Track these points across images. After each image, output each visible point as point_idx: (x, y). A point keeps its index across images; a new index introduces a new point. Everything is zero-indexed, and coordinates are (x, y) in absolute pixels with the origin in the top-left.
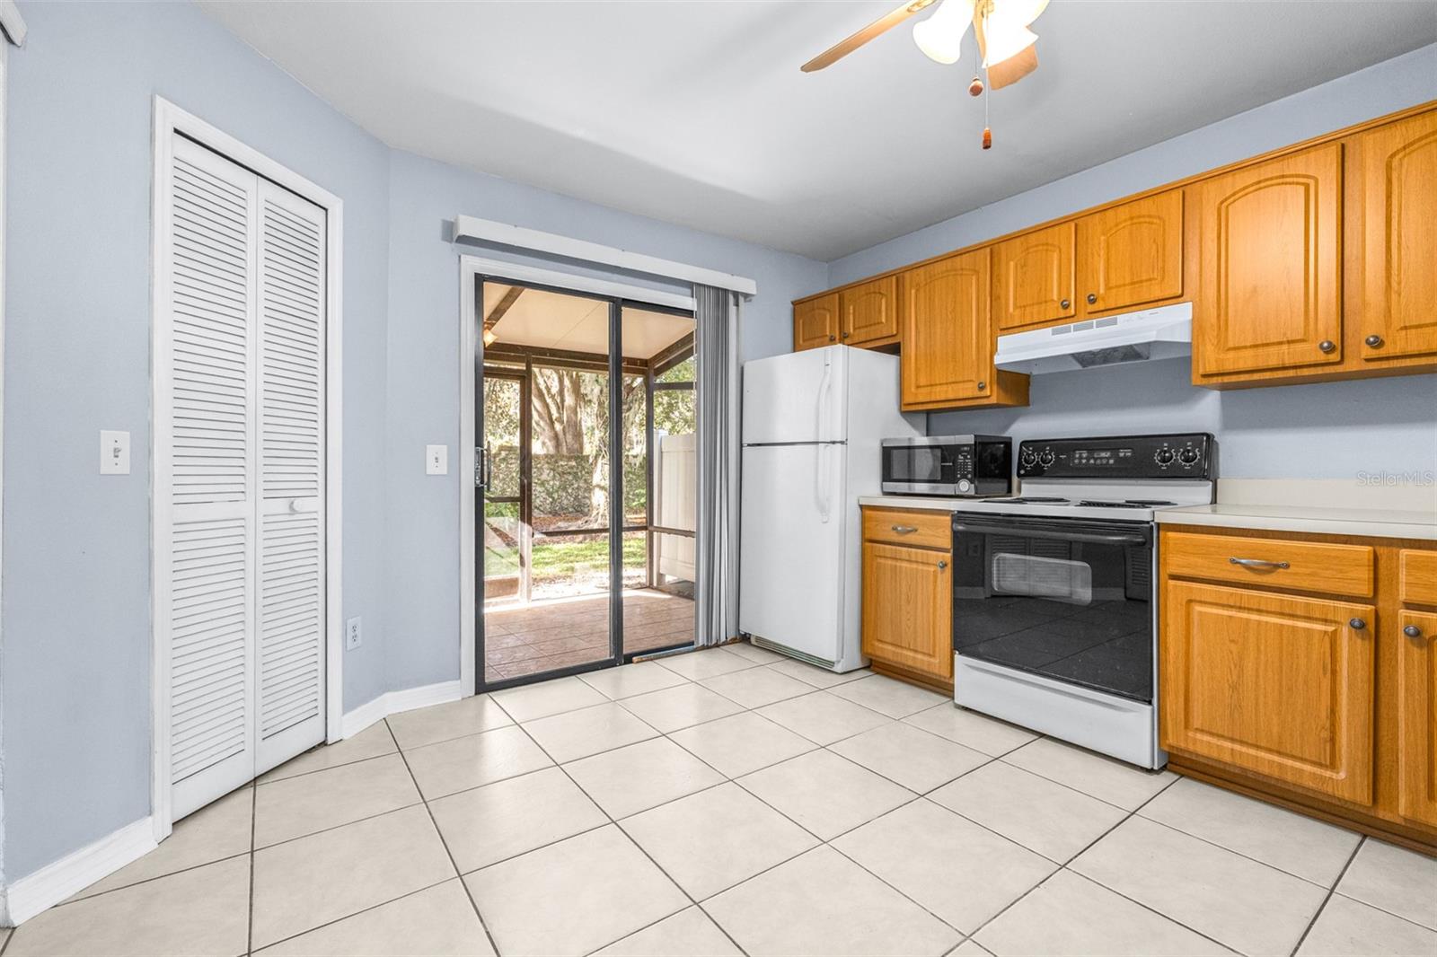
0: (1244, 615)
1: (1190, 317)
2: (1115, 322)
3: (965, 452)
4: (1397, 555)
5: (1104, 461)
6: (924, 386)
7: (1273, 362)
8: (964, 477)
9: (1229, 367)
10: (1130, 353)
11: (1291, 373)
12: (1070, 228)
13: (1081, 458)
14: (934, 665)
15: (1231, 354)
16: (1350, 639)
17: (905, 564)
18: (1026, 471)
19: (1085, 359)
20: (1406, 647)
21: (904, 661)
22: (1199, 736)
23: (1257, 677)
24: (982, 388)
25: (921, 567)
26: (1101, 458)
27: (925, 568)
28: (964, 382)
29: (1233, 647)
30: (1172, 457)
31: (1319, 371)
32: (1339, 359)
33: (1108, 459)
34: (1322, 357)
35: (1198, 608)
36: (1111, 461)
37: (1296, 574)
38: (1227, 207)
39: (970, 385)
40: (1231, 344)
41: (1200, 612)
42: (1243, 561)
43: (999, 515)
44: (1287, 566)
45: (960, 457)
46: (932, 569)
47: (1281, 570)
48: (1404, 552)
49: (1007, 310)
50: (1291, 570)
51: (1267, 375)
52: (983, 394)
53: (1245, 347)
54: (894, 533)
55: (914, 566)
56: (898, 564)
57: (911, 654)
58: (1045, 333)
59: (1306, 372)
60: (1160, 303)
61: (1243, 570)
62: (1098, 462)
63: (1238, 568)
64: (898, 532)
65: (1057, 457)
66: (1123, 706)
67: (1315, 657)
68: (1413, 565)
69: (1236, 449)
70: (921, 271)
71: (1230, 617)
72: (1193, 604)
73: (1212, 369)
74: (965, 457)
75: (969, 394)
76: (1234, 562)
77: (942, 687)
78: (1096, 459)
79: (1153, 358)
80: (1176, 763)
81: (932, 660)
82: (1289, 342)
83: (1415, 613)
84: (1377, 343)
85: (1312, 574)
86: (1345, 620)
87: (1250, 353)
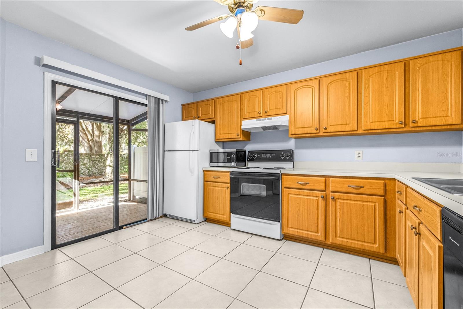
0: (300, 196)
1: (288, 119)
2: (271, 119)
3: (234, 154)
4: (330, 180)
6: (222, 134)
7: (306, 132)
8: (233, 161)
9: (297, 133)
10: (275, 128)
11: (309, 135)
12: (261, 92)
13: (263, 156)
14: (225, 218)
15: (297, 129)
16: (321, 200)
17: (216, 188)
18: (249, 159)
19: (264, 128)
20: (331, 201)
21: (216, 217)
22: (291, 229)
23: (303, 212)
24: (238, 135)
25: (221, 188)
26: (268, 156)
27: (223, 189)
28: (233, 133)
29: (298, 205)
30: (284, 156)
31: (315, 135)
32: (318, 132)
33: (270, 156)
34: (315, 131)
35: (290, 195)
36: (271, 157)
37: (311, 185)
38: (296, 91)
40: (297, 127)
41: (291, 197)
42: (300, 183)
43: (243, 172)
44: (309, 183)
45: (232, 155)
46: (224, 189)
47: (308, 185)
48: (331, 179)
49: (245, 113)
50: (310, 184)
51: (304, 135)
52: (238, 137)
53: (300, 128)
54: (213, 179)
55: (219, 188)
56: (215, 188)
57: (219, 215)
58: (254, 121)
59: (312, 135)
60: (282, 115)
61: (300, 185)
62: (267, 157)
64: (215, 178)
65: (257, 156)
66: (273, 223)
67: (314, 205)
68: (333, 182)
69: (298, 154)
70: (221, 99)
71: (297, 197)
72: (289, 194)
73: (293, 133)
74: (234, 155)
75: (235, 137)
76: (298, 183)
77: (227, 224)
78: (267, 156)
79: (280, 130)
80: (286, 237)
81: (225, 216)
82: (309, 127)
83: (333, 193)
84: (326, 129)
85: (314, 185)
86: (320, 196)
87: (301, 129)
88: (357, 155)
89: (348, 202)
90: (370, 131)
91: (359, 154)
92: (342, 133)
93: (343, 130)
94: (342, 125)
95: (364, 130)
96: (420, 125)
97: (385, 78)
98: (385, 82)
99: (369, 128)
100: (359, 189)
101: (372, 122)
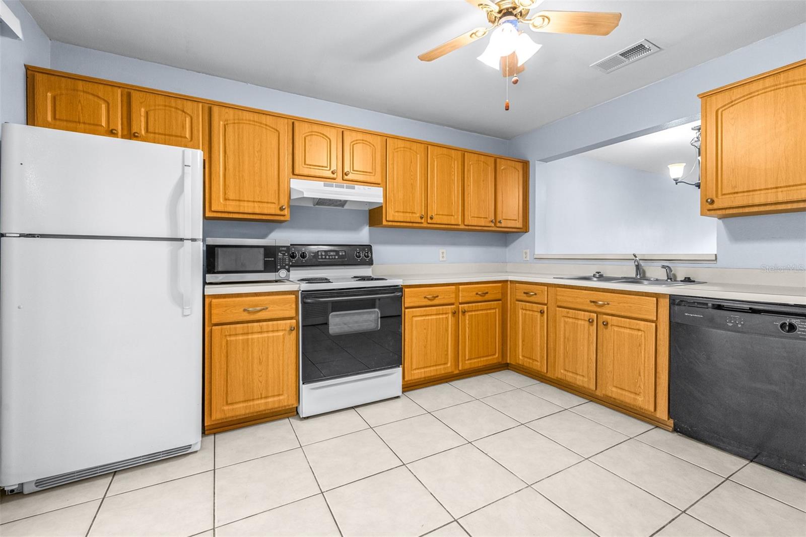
0: (427, 318)
1: (382, 194)
2: (354, 188)
3: (283, 251)
4: (459, 288)
5: (333, 257)
6: (233, 200)
7: (408, 220)
8: (283, 268)
9: (396, 219)
11: (411, 224)
13: (322, 255)
14: (286, 400)
15: (396, 214)
16: (451, 318)
17: (255, 336)
18: (292, 263)
20: (461, 317)
22: (415, 372)
23: (431, 340)
24: (281, 209)
25: (271, 334)
27: (276, 334)
28: (268, 203)
29: (425, 331)
30: (360, 256)
31: (418, 225)
32: (429, 222)
33: (335, 256)
34: (419, 220)
35: (415, 319)
36: (337, 257)
37: (440, 299)
39: (273, 206)
41: (416, 321)
42: (427, 297)
44: (437, 296)
45: (280, 254)
46: (281, 333)
47: (437, 298)
48: (461, 287)
50: (439, 297)
51: (404, 224)
52: (282, 213)
53: (400, 212)
54: (246, 314)
55: (265, 335)
56: (250, 337)
57: (263, 401)
58: (320, 184)
59: (415, 225)
60: (372, 185)
61: (428, 300)
62: (331, 257)
63: (426, 300)
64: (249, 312)
66: (390, 373)
67: (444, 326)
68: (463, 290)
71: (424, 319)
72: (412, 317)
73: (391, 219)
74: (284, 254)
75: (273, 212)
76: (425, 298)
77: (292, 412)
78: (329, 256)
79: (345, 207)
80: (408, 387)
81: (281, 397)
83: (463, 305)
84: (431, 218)
85: (444, 298)
86: (450, 311)
87: (401, 214)
88: (441, 255)
89: (476, 313)
90: (470, 227)
91: (443, 253)
92: (446, 226)
93: (449, 222)
94: (447, 215)
95: (465, 225)
96: (503, 225)
97: (482, 170)
98: (482, 174)
99: (470, 224)
100: (484, 296)
101: (473, 217)
